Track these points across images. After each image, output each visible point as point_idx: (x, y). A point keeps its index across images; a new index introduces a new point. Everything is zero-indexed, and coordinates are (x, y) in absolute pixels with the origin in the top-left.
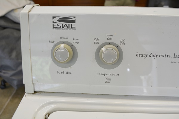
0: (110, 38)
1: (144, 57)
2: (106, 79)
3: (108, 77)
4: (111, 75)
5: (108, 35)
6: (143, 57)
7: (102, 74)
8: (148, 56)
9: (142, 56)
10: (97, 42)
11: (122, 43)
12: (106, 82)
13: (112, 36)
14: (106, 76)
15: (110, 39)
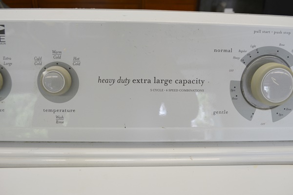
0: (57, 56)
1: (111, 84)
2: (57, 117)
3: (60, 114)
4: (63, 111)
5: (54, 52)
6: (109, 83)
7: (50, 111)
8: (116, 82)
9: (107, 81)
10: (38, 62)
11: (77, 62)
12: (57, 122)
13: (60, 52)
14: (57, 114)
15: (57, 58)
